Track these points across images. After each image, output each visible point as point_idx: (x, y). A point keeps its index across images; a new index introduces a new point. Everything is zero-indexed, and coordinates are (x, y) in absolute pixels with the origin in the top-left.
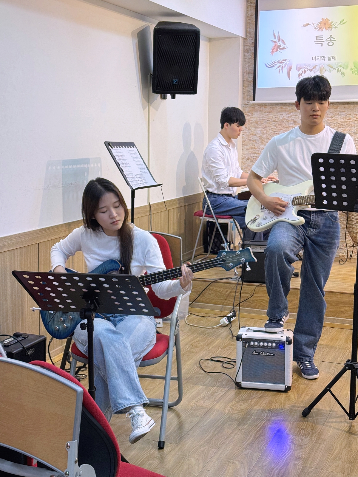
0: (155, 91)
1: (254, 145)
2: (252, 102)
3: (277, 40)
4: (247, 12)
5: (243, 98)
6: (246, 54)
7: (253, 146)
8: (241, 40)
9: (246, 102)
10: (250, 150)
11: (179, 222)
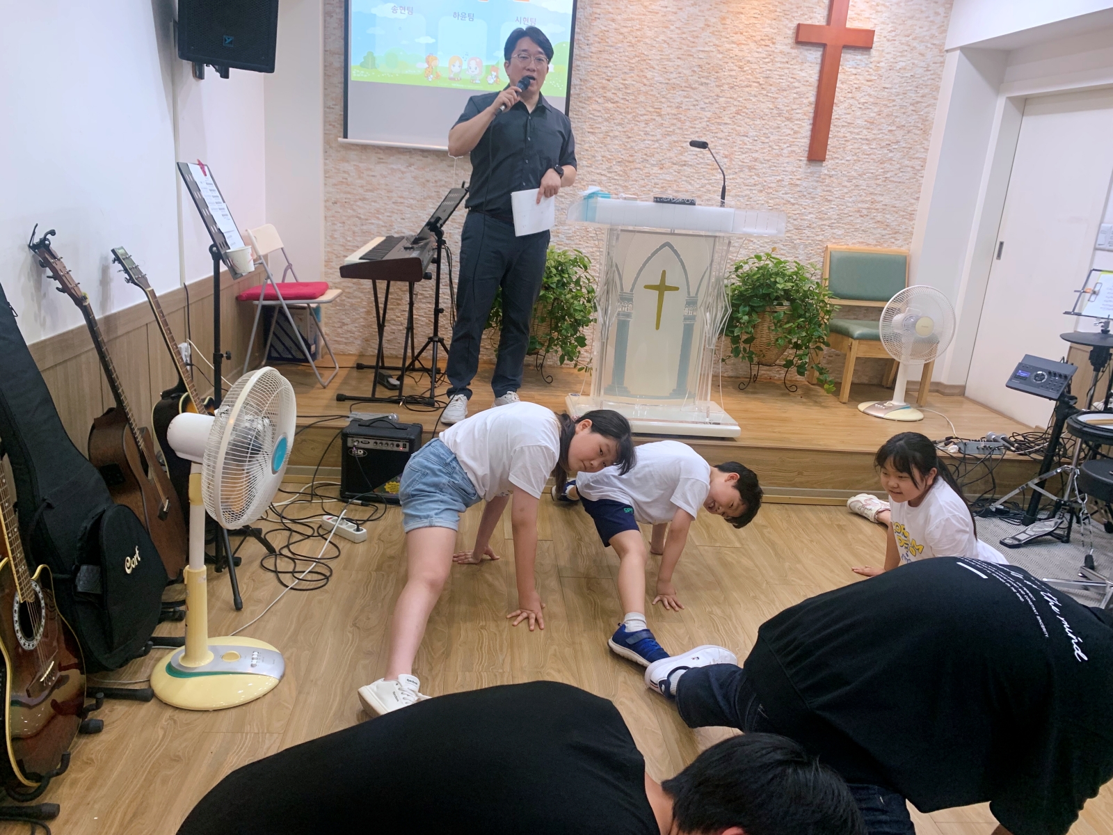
1: (346, 179)
7: (344, 180)
10: (338, 187)
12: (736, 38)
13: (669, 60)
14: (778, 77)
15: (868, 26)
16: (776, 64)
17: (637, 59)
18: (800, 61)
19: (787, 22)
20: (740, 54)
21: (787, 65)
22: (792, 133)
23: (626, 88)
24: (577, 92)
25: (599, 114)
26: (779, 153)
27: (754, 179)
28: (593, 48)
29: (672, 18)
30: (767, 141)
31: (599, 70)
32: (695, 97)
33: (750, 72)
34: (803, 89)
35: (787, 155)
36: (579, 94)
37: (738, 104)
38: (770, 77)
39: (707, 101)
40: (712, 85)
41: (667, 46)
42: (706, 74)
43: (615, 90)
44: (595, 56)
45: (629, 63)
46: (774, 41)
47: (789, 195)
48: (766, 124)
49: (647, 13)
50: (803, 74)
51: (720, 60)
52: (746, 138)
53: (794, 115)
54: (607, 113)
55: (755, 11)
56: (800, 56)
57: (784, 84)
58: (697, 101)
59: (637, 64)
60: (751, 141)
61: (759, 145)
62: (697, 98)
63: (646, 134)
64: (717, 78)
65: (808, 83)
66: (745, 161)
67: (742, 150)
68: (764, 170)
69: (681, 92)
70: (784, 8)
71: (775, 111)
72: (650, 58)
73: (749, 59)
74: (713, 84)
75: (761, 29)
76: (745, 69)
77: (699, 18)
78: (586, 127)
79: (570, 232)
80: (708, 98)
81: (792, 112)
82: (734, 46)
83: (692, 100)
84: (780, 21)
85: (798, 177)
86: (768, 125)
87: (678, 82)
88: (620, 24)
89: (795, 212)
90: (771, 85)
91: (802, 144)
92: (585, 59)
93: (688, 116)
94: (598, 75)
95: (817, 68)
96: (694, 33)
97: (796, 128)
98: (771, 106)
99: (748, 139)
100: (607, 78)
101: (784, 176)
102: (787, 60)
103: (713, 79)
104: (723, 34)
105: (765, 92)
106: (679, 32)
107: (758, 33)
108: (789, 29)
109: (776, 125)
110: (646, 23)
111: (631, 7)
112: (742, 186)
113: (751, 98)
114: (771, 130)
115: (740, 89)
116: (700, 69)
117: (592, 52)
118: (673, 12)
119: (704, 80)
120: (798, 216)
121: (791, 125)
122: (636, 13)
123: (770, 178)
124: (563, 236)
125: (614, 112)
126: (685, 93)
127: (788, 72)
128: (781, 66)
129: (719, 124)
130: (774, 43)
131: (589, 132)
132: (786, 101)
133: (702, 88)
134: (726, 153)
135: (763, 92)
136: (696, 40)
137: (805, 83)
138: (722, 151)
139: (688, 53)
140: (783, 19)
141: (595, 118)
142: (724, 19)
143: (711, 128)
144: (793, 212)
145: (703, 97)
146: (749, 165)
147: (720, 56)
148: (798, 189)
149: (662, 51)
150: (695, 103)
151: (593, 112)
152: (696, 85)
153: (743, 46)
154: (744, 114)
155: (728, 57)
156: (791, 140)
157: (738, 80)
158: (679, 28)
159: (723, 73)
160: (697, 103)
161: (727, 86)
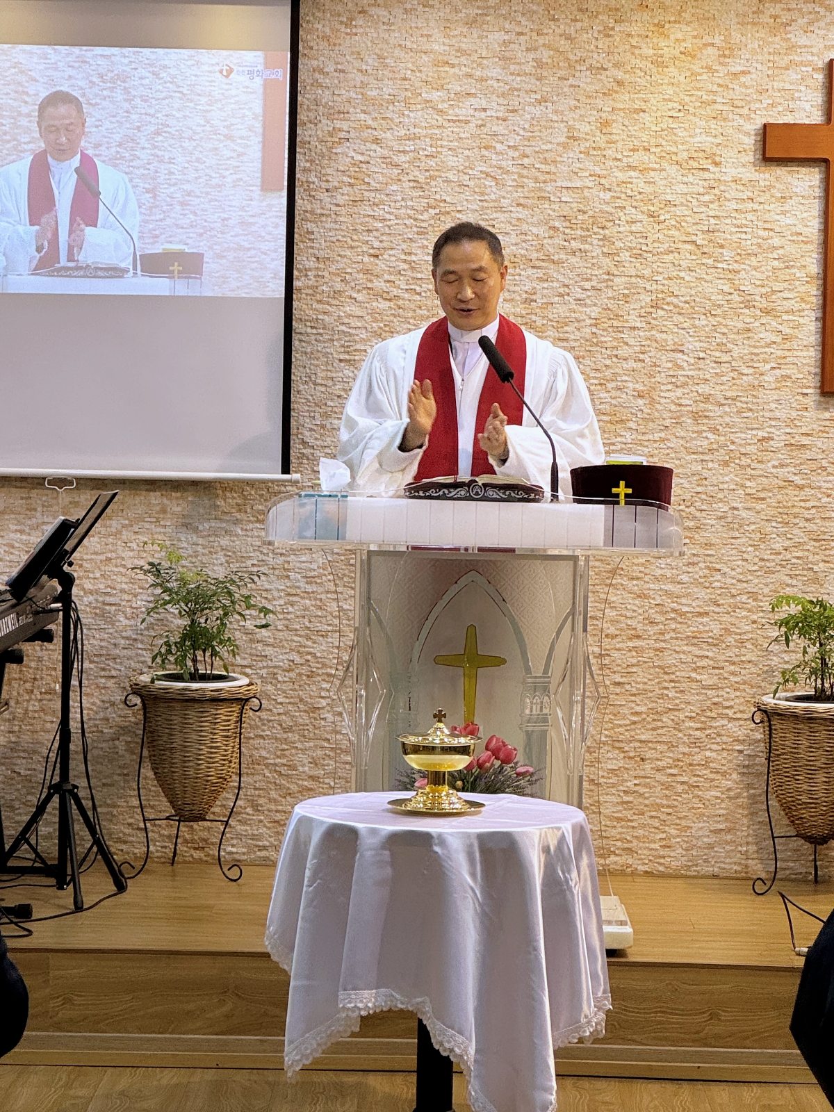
12: (635, 159)
13: (500, 209)
14: (734, 230)
16: (727, 203)
17: (432, 212)
18: (780, 195)
19: (742, 122)
20: (648, 189)
21: (750, 205)
22: (779, 340)
23: (413, 268)
24: (310, 283)
25: (359, 324)
26: (756, 383)
27: (707, 438)
28: (339, 197)
29: (500, 129)
30: (725, 358)
31: (355, 237)
32: (561, 278)
33: (674, 223)
34: (791, 249)
35: (773, 386)
36: (317, 287)
37: (655, 286)
38: (718, 231)
39: (587, 285)
40: (595, 254)
41: (493, 184)
42: (579, 232)
43: (390, 273)
44: (343, 211)
45: (415, 220)
46: (717, 159)
47: (790, 469)
48: (720, 324)
49: (446, 124)
50: (788, 221)
51: (608, 203)
52: (680, 355)
53: (779, 302)
54: (376, 321)
55: (671, 105)
56: (778, 186)
57: (749, 242)
58: (567, 286)
59: (432, 222)
60: (692, 361)
61: (711, 369)
62: (567, 282)
64: (604, 238)
65: (801, 238)
66: (683, 402)
67: (674, 380)
68: (727, 419)
69: (530, 271)
70: (731, 95)
71: (736, 298)
72: (459, 208)
73: (669, 197)
74: (599, 251)
75: (688, 139)
76: (662, 218)
77: (556, 125)
78: (335, 351)
79: (314, 566)
80: (587, 280)
81: (774, 297)
82: (632, 173)
83: (555, 284)
84: (725, 119)
85: (804, 430)
86: (726, 326)
87: (523, 252)
88: (391, 149)
89: (808, 504)
90: (722, 246)
91: (804, 362)
92: (324, 219)
93: (551, 316)
94: (352, 248)
95: (817, 206)
96: (546, 155)
97: (787, 331)
98: (726, 288)
99: (685, 357)
100: (371, 251)
101: (772, 430)
102: (750, 194)
103: (595, 242)
104: (608, 153)
105: (710, 262)
106: (516, 154)
107: (680, 146)
108: (747, 134)
109: (741, 325)
110: (445, 143)
111: (412, 115)
112: (683, 454)
113: (682, 274)
114: (732, 336)
115: (656, 258)
116: (567, 224)
117: (338, 205)
118: (498, 118)
119: (576, 245)
120: (813, 511)
121: (774, 324)
122: (423, 124)
123: (743, 435)
124: (299, 576)
125: (392, 318)
126: (540, 273)
127: (754, 218)
128: (740, 207)
129: (618, 330)
130: (716, 164)
131: (341, 361)
132: (759, 276)
133: (574, 260)
134: (640, 387)
135: (704, 261)
136: (553, 169)
137: (795, 238)
138: (630, 385)
139: (539, 194)
140: (731, 116)
141: (352, 331)
142: (606, 123)
143: (603, 339)
144: (802, 504)
145: (577, 279)
146: (694, 410)
147: (608, 195)
148: (809, 455)
149: (482, 194)
150: (561, 290)
151: (346, 321)
152: (564, 257)
153: (652, 173)
154: (671, 308)
155: (623, 196)
156: (780, 353)
157: (649, 241)
158: (515, 148)
159: (616, 229)
160: (567, 290)
161: (628, 254)
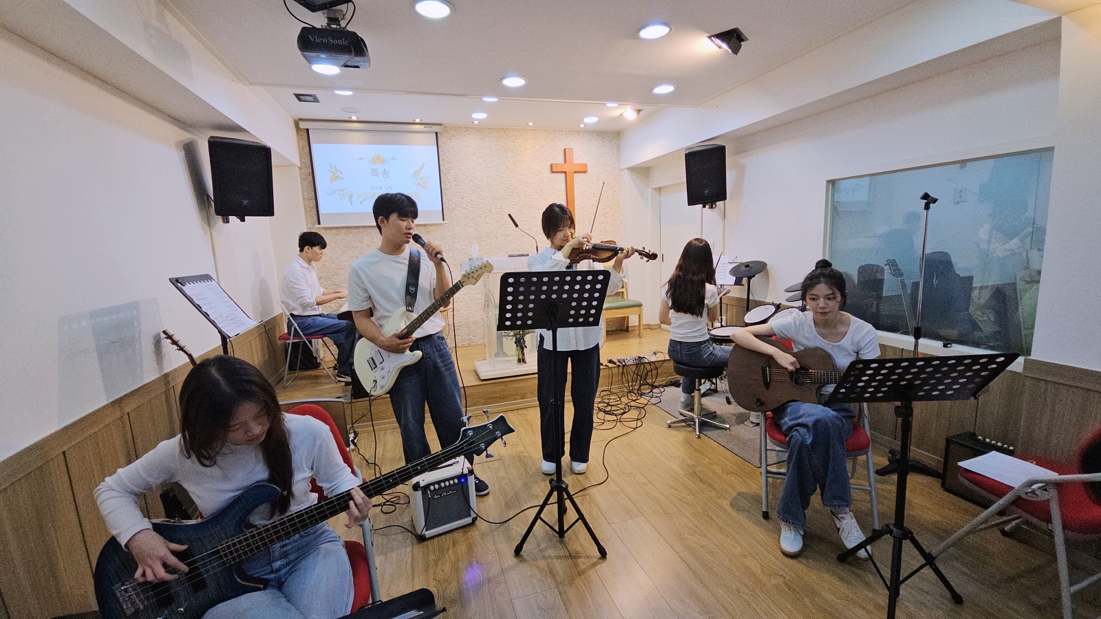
0: (218, 213)
2: (317, 226)
3: (334, 170)
4: (299, 142)
5: (307, 222)
6: (305, 183)
8: (298, 169)
9: (310, 226)
11: (262, 349)
12: (523, 172)
13: (491, 186)
14: (546, 189)
15: (584, 162)
16: (544, 183)
17: (475, 187)
18: (555, 181)
19: (546, 163)
20: (526, 180)
23: (472, 202)
28: (451, 184)
29: (490, 166)
31: (457, 194)
32: (507, 202)
33: (532, 188)
34: (559, 193)
36: (448, 207)
37: (529, 203)
38: (543, 189)
39: (514, 204)
40: (515, 196)
41: (489, 180)
42: (511, 191)
43: (466, 203)
45: (471, 189)
49: (477, 165)
50: (558, 187)
51: (517, 184)
55: (530, 159)
56: (555, 178)
57: (550, 192)
59: (475, 190)
63: (486, 223)
65: (561, 191)
67: (535, 225)
70: (543, 157)
72: (482, 186)
73: (531, 182)
77: (503, 164)
78: (454, 223)
82: (522, 176)
84: (542, 163)
87: (498, 196)
88: (464, 171)
90: (543, 193)
94: (457, 197)
95: (564, 183)
96: (502, 172)
100: (461, 198)
102: (549, 181)
103: (515, 193)
104: (516, 171)
107: (532, 169)
108: (547, 166)
110: (477, 170)
111: (468, 162)
113: (535, 200)
115: (529, 196)
116: (508, 189)
117: (453, 186)
118: (489, 163)
119: (510, 194)
122: (471, 165)
126: (502, 201)
127: (550, 186)
128: (547, 183)
130: (541, 173)
131: (456, 225)
133: (510, 198)
134: (528, 228)
136: (503, 175)
139: (501, 182)
142: (515, 164)
145: (511, 202)
149: (487, 182)
151: (457, 215)
152: (507, 197)
153: (527, 176)
155: (520, 182)
157: (527, 193)
158: (494, 170)
159: (519, 190)
161: (522, 196)
